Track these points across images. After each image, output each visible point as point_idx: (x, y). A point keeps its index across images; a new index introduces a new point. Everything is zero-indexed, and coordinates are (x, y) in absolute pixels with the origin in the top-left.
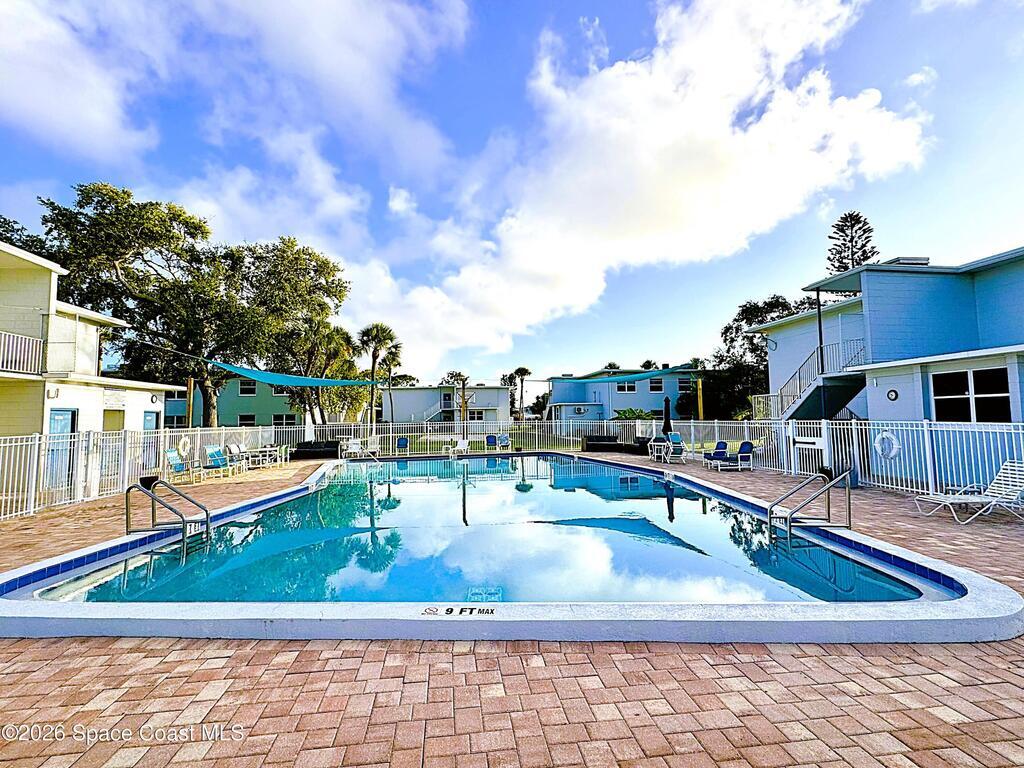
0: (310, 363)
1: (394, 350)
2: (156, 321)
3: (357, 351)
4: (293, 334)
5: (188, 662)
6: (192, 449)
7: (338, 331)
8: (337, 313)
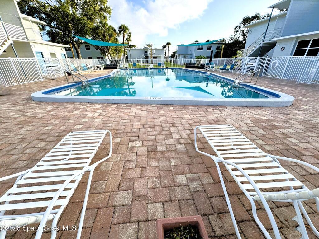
0: (104, 39)
1: (129, 34)
2: (53, 22)
3: (118, 35)
4: (97, 27)
5: (93, 106)
6: (77, 65)
7: (111, 27)
8: (110, 20)
